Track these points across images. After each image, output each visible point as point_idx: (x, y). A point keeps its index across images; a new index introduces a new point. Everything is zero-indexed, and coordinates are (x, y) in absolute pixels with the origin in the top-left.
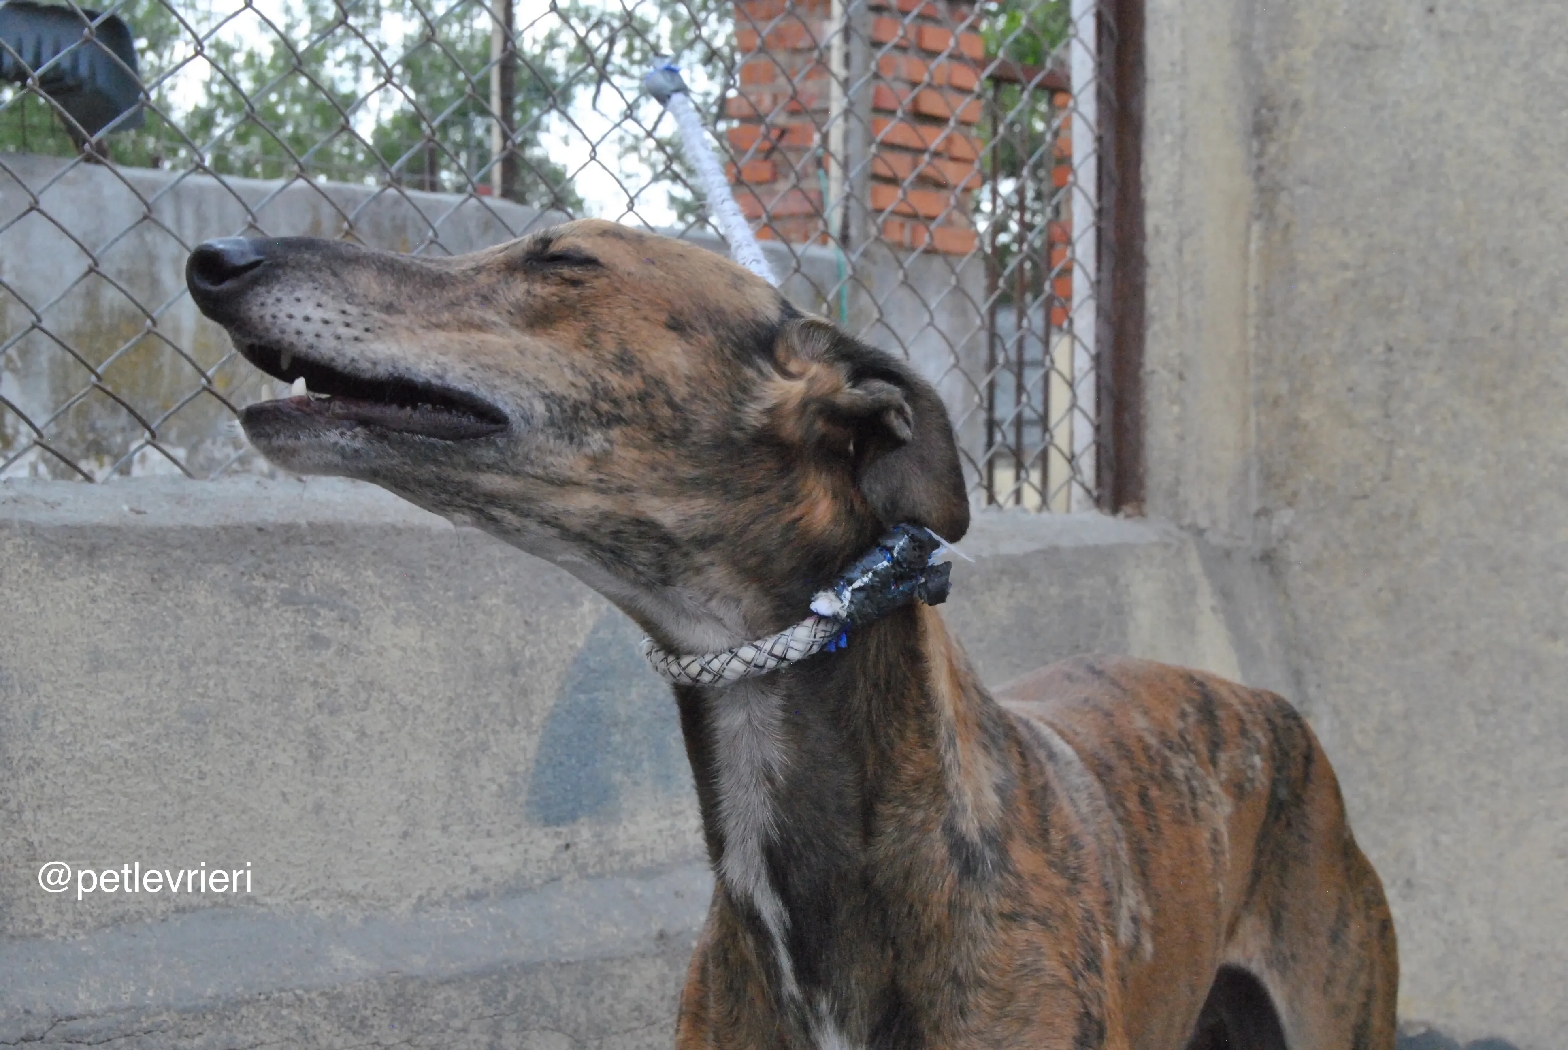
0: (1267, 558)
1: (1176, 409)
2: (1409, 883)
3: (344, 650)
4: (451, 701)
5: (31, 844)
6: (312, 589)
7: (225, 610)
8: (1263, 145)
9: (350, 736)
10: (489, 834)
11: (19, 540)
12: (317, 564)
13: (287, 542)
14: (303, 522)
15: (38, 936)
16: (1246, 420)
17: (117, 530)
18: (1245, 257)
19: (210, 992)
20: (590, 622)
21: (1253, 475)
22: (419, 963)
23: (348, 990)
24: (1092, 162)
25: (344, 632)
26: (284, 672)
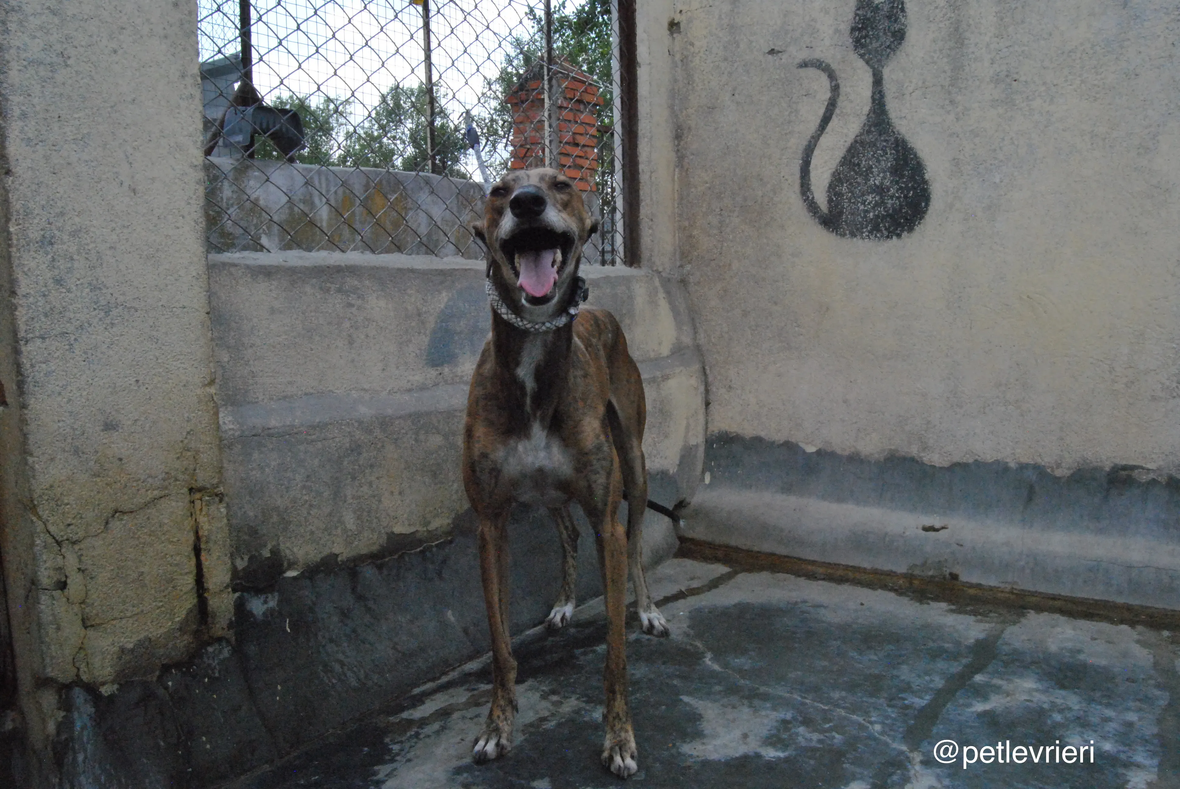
0: (682, 281)
1: (650, 231)
2: (730, 387)
3: (359, 308)
4: (398, 325)
5: (253, 372)
6: (347, 287)
7: (317, 294)
8: (679, 142)
9: (363, 337)
10: (413, 370)
11: (243, 270)
12: (349, 279)
13: (338, 271)
14: (343, 264)
15: (256, 402)
16: (674, 236)
17: (277, 267)
18: (673, 180)
19: (317, 420)
20: (446, 300)
21: (677, 254)
22: (390, 412)
23: (365, 420)
24: (621, 148)
25: (360, 302)
26: (338, 315)
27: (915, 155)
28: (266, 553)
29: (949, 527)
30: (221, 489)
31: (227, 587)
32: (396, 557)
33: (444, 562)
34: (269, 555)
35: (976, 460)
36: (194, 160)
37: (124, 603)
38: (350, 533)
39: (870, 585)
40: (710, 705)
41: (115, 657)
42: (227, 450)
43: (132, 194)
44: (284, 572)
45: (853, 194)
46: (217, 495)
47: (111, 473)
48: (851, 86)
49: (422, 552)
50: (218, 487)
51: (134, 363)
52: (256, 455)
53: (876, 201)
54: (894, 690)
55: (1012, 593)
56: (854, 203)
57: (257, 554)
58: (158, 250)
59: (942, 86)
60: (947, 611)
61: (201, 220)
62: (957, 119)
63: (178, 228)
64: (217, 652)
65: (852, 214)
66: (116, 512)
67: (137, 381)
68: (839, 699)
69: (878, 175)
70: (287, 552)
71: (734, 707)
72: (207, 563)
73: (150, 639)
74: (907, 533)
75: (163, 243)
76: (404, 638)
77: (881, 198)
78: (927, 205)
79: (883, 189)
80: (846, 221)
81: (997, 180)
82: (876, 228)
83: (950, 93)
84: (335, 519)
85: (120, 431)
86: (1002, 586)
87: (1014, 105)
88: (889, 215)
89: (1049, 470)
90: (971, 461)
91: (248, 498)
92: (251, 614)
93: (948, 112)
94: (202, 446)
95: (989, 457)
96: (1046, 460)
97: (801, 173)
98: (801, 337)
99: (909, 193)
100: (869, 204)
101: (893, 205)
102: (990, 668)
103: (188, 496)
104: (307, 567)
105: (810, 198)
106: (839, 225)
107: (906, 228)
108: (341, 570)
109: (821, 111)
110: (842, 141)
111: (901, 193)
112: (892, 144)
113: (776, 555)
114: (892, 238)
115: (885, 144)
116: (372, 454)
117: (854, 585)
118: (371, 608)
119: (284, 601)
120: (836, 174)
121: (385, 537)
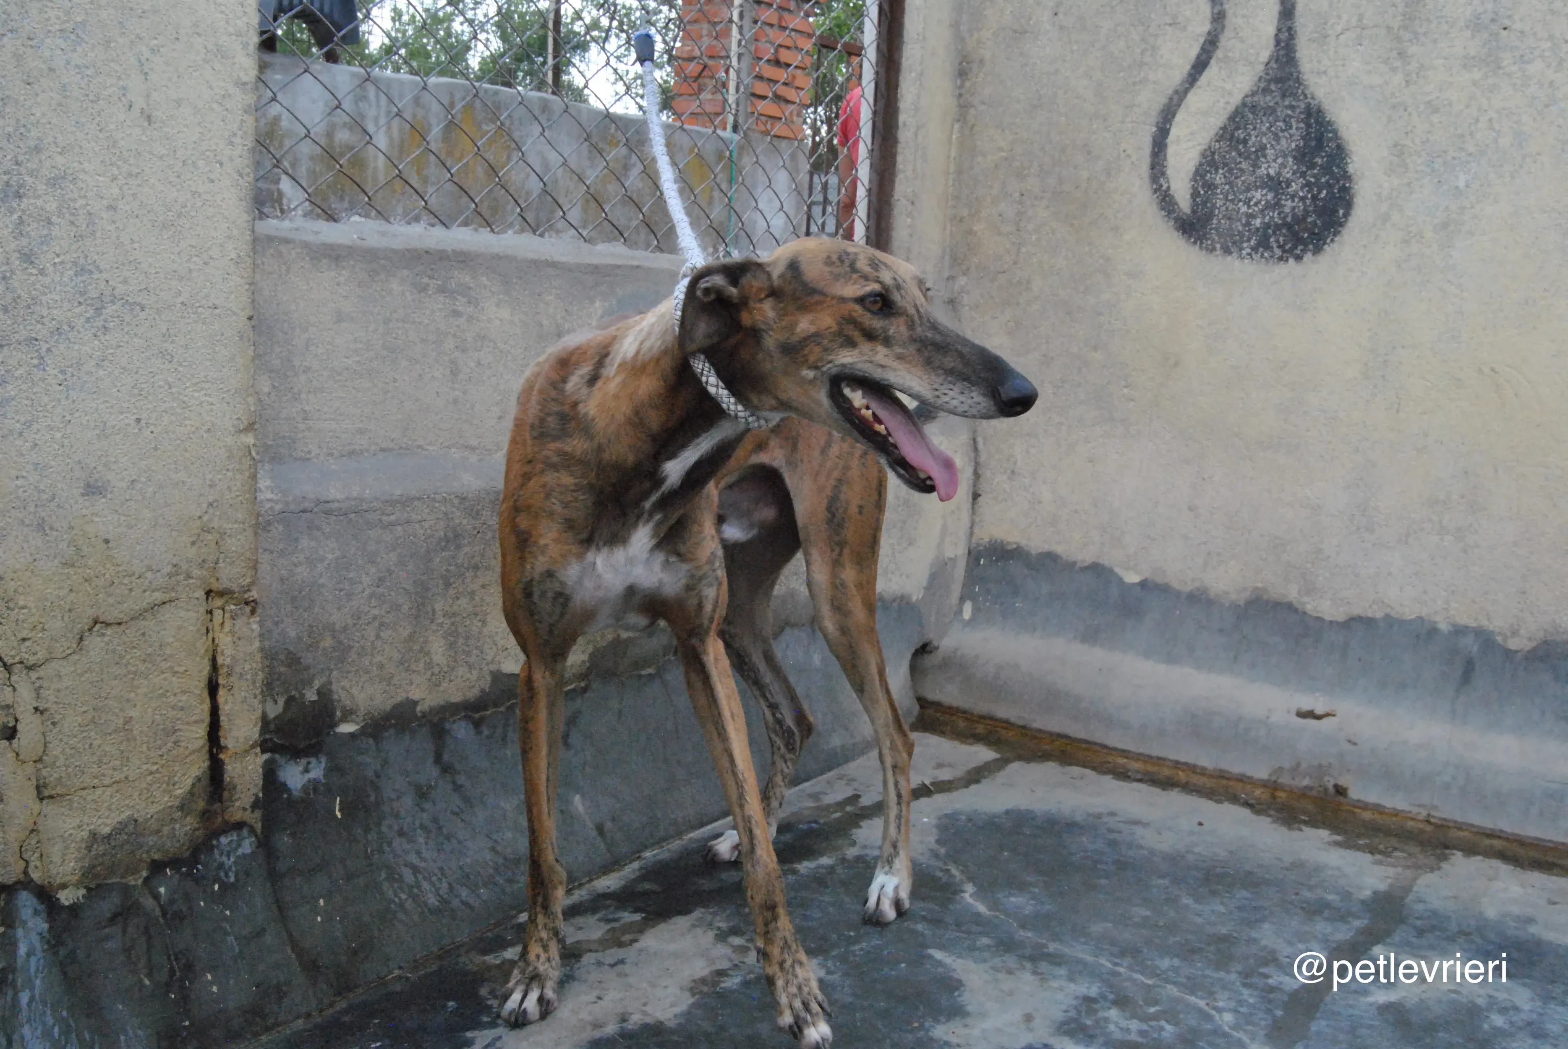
0: (951, 302)
1: (909, 220)
2: (1013, 472)
3: (470, 319)
4: (526, 349)
5: (305, 411)
6: (454, 285)
7: (408, 294)
8: (963, 82)
9: (472, 364)
11: (299, 250)
12: (456, 272)
13: (441, 259)
14: (450, 250)
15: (309, 459)
16: (945, 229)
17: (350, 247)
18: (950, 142)
19: (399, 492)
20: (600, 312)
21: (947, 257)
23: (470, 495)
24: (873, 84)
25: (470, 309)
26: (438, 329)
27: (1335, 132)
28: (311, 695)
29: (1338, 713)
30: (254, 594)
31: (253, 747)
32: (502, 709)
33: (573, 721)
34: (315, 698)
35: (1387, 616)
36: (242, 74)
37: (100, 763)
38: (436, 670)
39: (1210, 794)
40: (973, 966)
41: (84, 845)
42: (264, 533)
43: (146, 124)
44: (336, 725)
45: (1232, 187)
46: (247, 603)
47: (90, 562)
48: (1244, 16)
50: (249, 590)
51: (136, 391)
52: (304, 542)
53: (1267, 202)
54: (1252, 961)
55: (1428, 822)
56: (1232, 201)
57: (297, 695)
58: (180, 215)
59: (1388, 27)
60: (1329, 843)
61: (247, 170)
62: (1408, 83)
63: (212, 181)
64: (234, 845)
65: (1229, 219)
66: (96, 623)
67: (138, 420)
68: (1168, 970)
69: (1275, 161)
70: (343, 695)
71: (1010, 972)
72: (227, 707)
73: (136, 821)
74: (1273, 719)
75: (189, 204)
76: (509, 835)
77: (1275, 196)
78: (1347, 215)
79: (1280, 183)
80: (1216, 229)
81: (1461, 184)
82: (1263, 244)
83: (1399, 39)
84: (416, 647)
85: (109, 496)
86: (1415, 810)
87: (1499, 68)
88: (1285, 224)
89: (1499, 639)
90: (1379, 615)
91: (289, 608)
92: (284, 787)
93: (1394, 70)
94: (230, 526)
95: (1409, 611)
96: (1497, 623)
97: (1154, 146)
98: (1132, 404)
99: (1319, 192)
100: (1256, 204)
101: (1294, 208)
102: (1397, 938)
103: (204, 603)
104: (371, 719)
105: (1164, 188)
106: (1205, 234)
107: (1311, 247)
108: (420, 726)
109: (1194, 52)
110: (1222, 101)
111: (1308, 192)
112: (1301, 113)
113: (1067, 737)
114: (1287, 260)
115: (1289, 112)
116: (477, 548)
117: (1187, 793)
118: (461, 786)
119: (334, 769)
120: (1208, 153)
121: (489, 678)
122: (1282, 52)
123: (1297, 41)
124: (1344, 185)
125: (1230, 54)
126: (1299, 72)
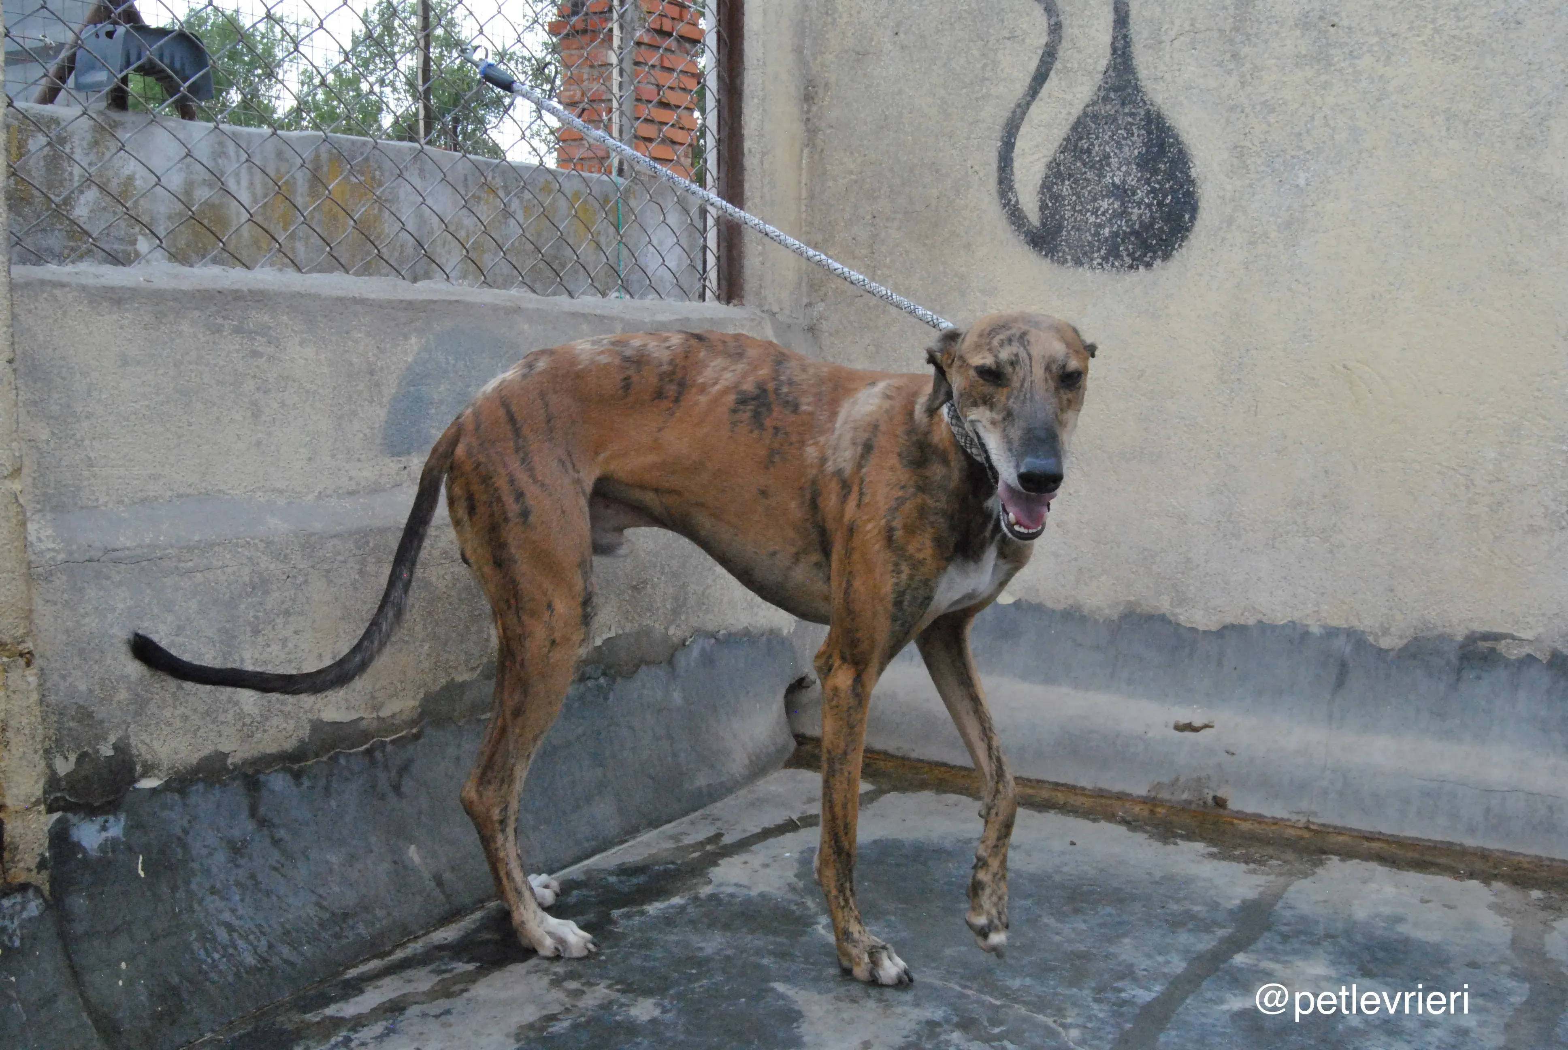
0: (811, 329)
1: (760, 248)
3: (271, 359)
4: (334, 388)
5: (90, 458)
6: (251, 325)
7: (200, 336)
8: (810, 106)
9: (275, 405)
10: (359, 460)
11: (76, 294)
12: (254, 313)
13: (236, 299)
14: (245, 289)
15: (96, 507)
18: (800, 168)
19: (196, 538)
20: (416, 348)
21: (804, 284)
22: (318, 526)
23: (276, 539)
24: (715, 112)
25: (270, 350)
26: (236, 370)
27: (1176, 137)
28: (107, 751)
29: (1215, 724)
30: (29, 645)
31: (37, 803)
32: (325, 759)
33: (405, 769)
34: (111, 753)
35: (1260, 622)
38: (248, 721)
39: (1089, 814)
40: (817, 997)
42: (44, 584)
44: (136, 781)
45: (1079, 197)
46: (22, 655)
48: (1080, 26)
49: (369, 752)
50: (23, 642)
52: (91, 592)
53: (1114, 211)
54: (1106, 976)
55: (1307, 828)
56: (1080, 211)
57: (90, 751)
59: (1220, 30)
60: (1203, 856)
62: (1243, 84)
64: (18, 907)
65: (1078, 230)
68: (1019, 990)
69: (1119, 169)
70: (143, 749)
71: (853, 1001)
72: (4, 764)
74: (1150, 735)
76: (337, 889)
77: (1123, 204)
78: (1193, 218)
79: (1125, 191)
80: (1066, 241)
81: (1302, 182)
82: (1113, 253)
83: (1231, 41)
86: (1294, 817)
87: (1331, 65)
88: (1135, 233)
89: (1371, 639)
90: (1251, 622)
91: (76, 661)
92: (78, 846)
93: (1229, 73)
95: (1281, 617)
96: (1367, 623)
97: (1000, 162)
99: (1165, 197)
100: (1103, 214)
101: (1141, 216)
102: (1260, 945)
104: (175, 773)
105: (1013, 202)
106: (1056, 246)
107: (1160, 253)
108: (234, 779)
109: (1033, 65)
110: (1064, 112)
111: (1154, 198)
112: (1141, 120)
113: (945, 765)
114: (1137, 268)
115: (1130, 120)
116: (287, 594)
117: (1063, 814)
118: (281, 840)
119: (135, 826)
120: (1054, 165)
121: (308, 727)
122: (1119, 60)
123: (1133, 49)
124: (1188, 190)
125: (1069, 65)
126: (1137, 79)
